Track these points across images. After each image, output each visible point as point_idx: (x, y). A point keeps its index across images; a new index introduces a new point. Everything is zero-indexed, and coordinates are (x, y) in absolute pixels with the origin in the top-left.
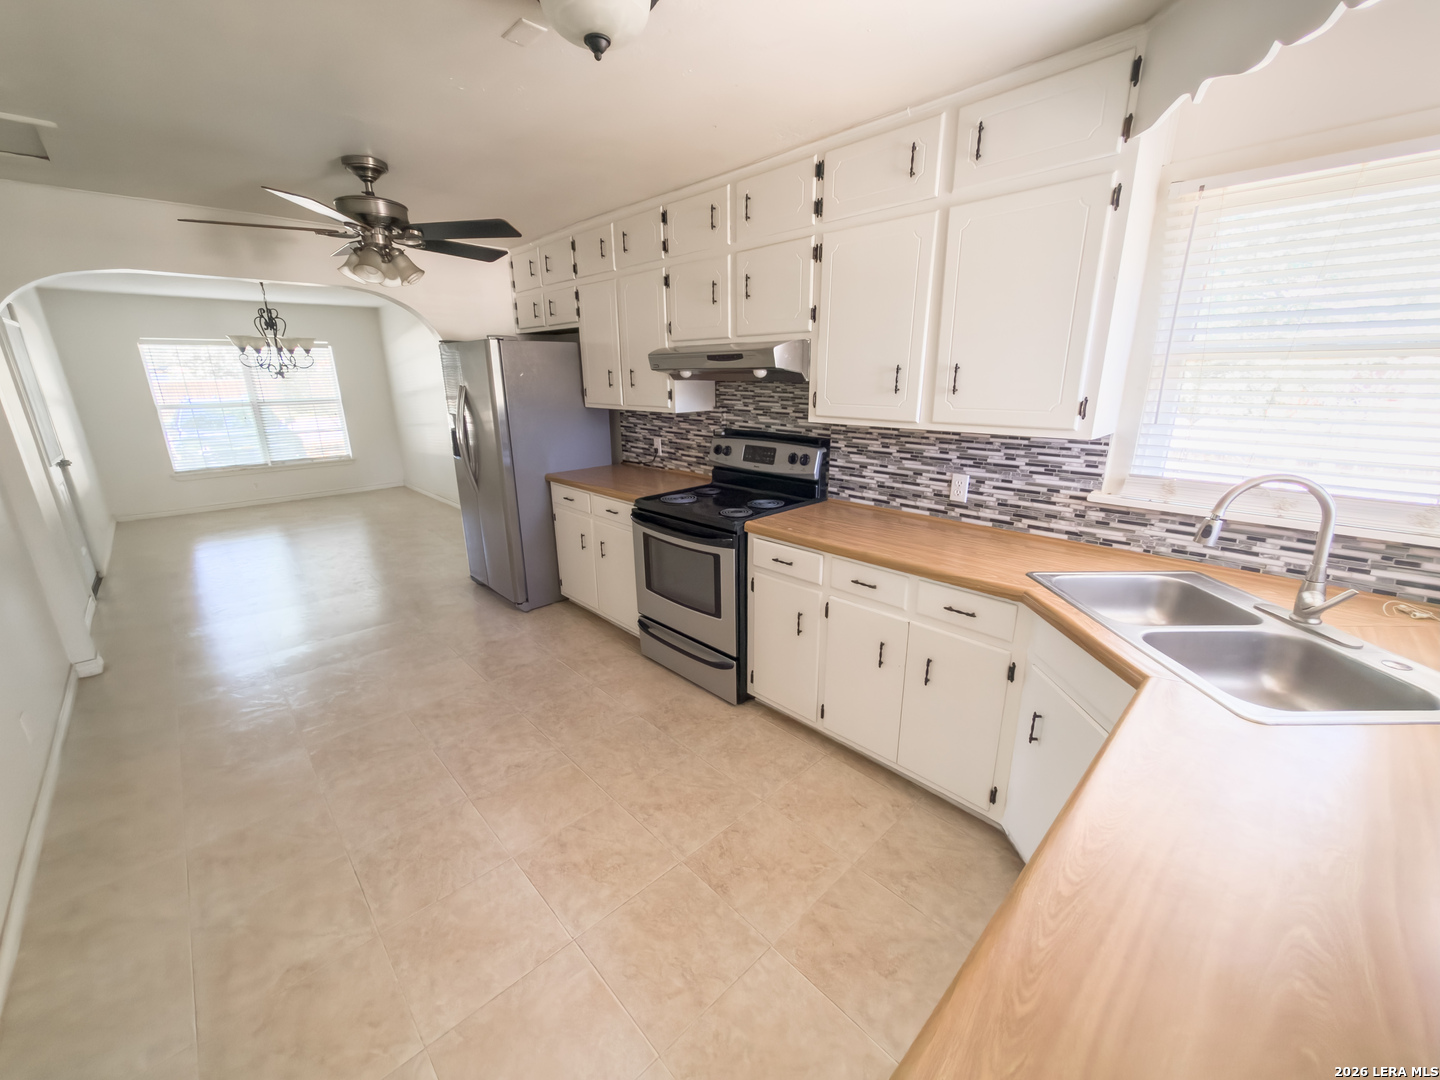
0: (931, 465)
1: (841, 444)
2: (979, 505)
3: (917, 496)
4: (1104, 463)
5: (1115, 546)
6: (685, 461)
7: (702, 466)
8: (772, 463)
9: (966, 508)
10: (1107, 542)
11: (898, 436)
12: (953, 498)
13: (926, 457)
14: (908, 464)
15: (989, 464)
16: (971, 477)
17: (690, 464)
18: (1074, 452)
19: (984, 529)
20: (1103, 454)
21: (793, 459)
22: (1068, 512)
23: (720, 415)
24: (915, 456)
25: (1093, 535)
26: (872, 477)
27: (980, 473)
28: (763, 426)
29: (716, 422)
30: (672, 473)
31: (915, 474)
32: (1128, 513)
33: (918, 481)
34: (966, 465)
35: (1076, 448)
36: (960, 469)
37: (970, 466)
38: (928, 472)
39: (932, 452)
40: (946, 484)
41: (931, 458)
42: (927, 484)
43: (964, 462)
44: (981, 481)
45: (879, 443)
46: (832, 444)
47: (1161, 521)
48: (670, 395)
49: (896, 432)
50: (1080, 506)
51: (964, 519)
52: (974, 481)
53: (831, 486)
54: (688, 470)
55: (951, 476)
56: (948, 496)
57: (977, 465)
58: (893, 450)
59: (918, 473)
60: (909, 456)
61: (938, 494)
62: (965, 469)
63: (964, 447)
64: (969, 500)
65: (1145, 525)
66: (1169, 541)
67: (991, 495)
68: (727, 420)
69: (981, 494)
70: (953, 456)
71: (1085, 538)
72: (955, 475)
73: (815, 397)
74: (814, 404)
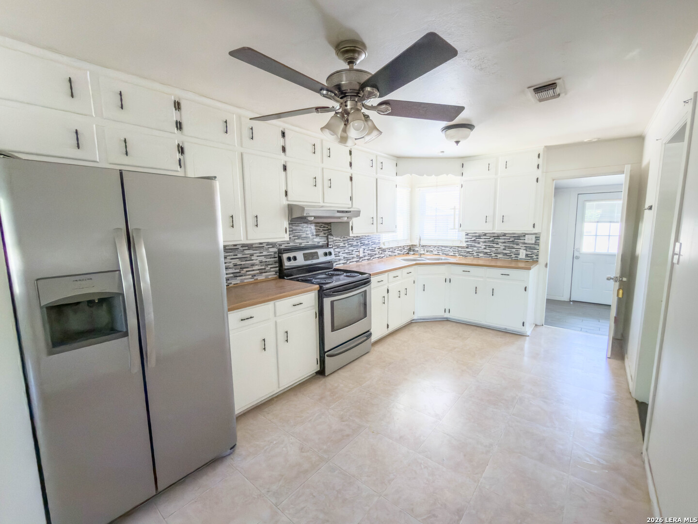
0: (355, 247)
2: (365, 256)
4: (380, 240)
6: (249, 275)
8: (318, 258)
9: (363, 258)
13: (354, 245)
15: (365, 244)
17: (254, 276)
18: (377, 238)
20: (380, 238)
21: (326, 254)
22: (377, 253)
24: (352, 246)
26: (342, 256)
27: (364, 247)
28: (298, 244)
29: (274, 246)
32: (384, 250)
33: (353, 253)
38: (355, 249)
39: (355, 243)
40: (358, 252)
42: (355, 254)
43: (361, 245)
44: (364, 249)
48: (286, 230)
51: (363, 261)
54: (253, 280)
55: (359, 249)
56: (359, 256)
57: (363, 245)
58: (346, 245)
59: (353, 251)
60: (350, 246)
61: (357, 256)
62: (361, 247)
63: (360, 240)
64: (363, 255)
65: (385, 252)
66: (388, 254)
67: (366, 253)
70: (359, 243)
73: (352, 227)
74: (352, 229)
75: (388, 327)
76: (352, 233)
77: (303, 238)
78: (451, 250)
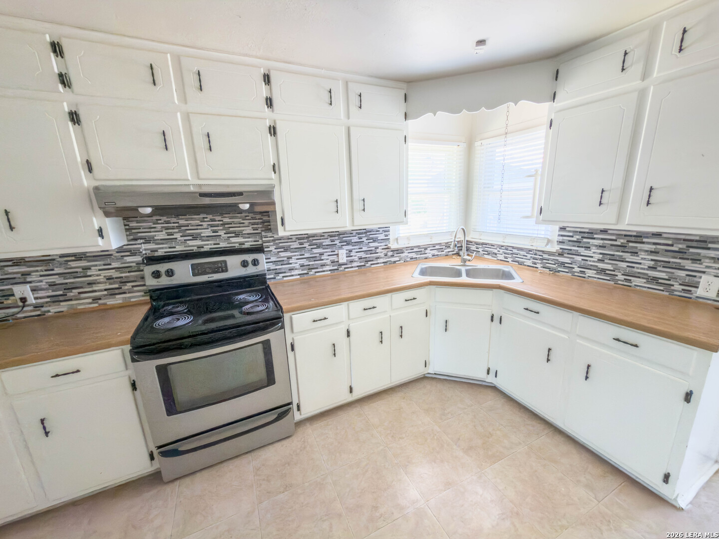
0: (327, 249)
1: (272, 248)
2: (352, 262)
3: (323, 265)
4: (389, 234)
5: (397, 262)
7: (118, 296)
8: (226, 271)
9: (346, 264)
10: (395, 262)
11: (308, 238)
12: (341, 261)
13: (324, 245)
14: (315, 251)
15: (353, 243)
16: (347, 250)
17: (96, 299)
18: (381, 232)
19: (355, 271)
20: (388, 231)
21: (245, 264)
22: (382, 255)
23: (139, 246)
24: (319, 246)
25: (390, 261)
26: (295, 262)
27: (350, 247)
29: (133, 253)
30: (64, 316)
31: (320, 255)
32: (398, 250)
33: (322, 258)
34: (343, 245)
35: (381, 230)
36: (341, 247)
37: (345, 245)
38: (326, 252)
39: (327, 242)
40: (336, 256)
41: (327, 245)
42: (327, 259)
43: (342, 244)
44: (350, 251)
45: (297, 243)
46: (265, 250)
47: (407, 250)
48: (100, 232)
49: (306, 236)
50: (385, 251)
51: (346, 270)
52: (348, 252)
53: (269, 275)
54: (96, 305)
55: (338, 252)
56: (338, 261)
57: (348, 244)
58: (306, 245)
59: (322, 254)
60: (315, 246)
61: (333, 262)
62: (343, 247)
63: (340, 237)
64: (347, 260)
65: (403, 253)
66: (409, 256)
67: (355, 256)
68: (145, 250)
69: (352, 256)
70: (337, 242)
71: (388, 263)
72: (339, 251)
73: (282, 219)
74: (283, 224)
75: (351, 391)
76: (285, 230)
77: (204, 238)
78: (529, 256)
